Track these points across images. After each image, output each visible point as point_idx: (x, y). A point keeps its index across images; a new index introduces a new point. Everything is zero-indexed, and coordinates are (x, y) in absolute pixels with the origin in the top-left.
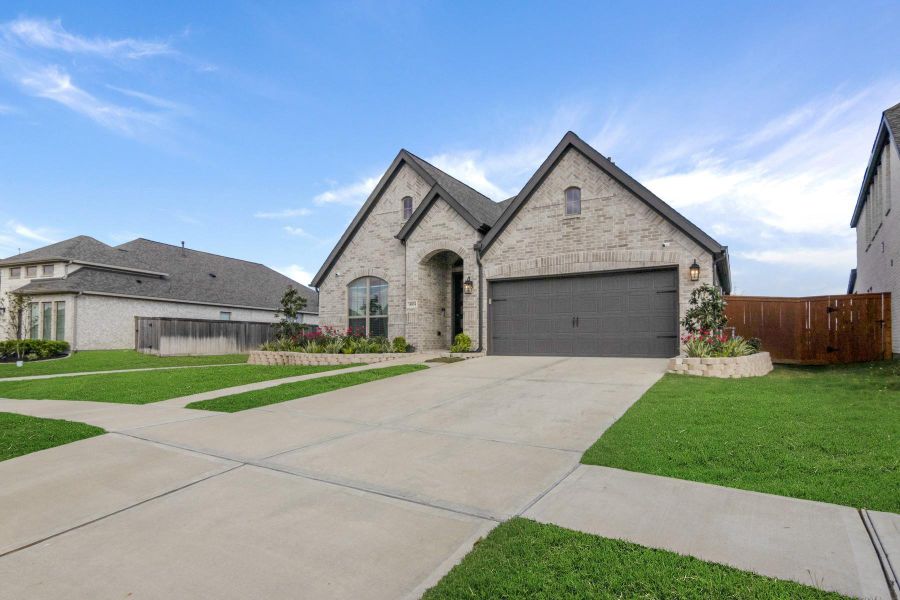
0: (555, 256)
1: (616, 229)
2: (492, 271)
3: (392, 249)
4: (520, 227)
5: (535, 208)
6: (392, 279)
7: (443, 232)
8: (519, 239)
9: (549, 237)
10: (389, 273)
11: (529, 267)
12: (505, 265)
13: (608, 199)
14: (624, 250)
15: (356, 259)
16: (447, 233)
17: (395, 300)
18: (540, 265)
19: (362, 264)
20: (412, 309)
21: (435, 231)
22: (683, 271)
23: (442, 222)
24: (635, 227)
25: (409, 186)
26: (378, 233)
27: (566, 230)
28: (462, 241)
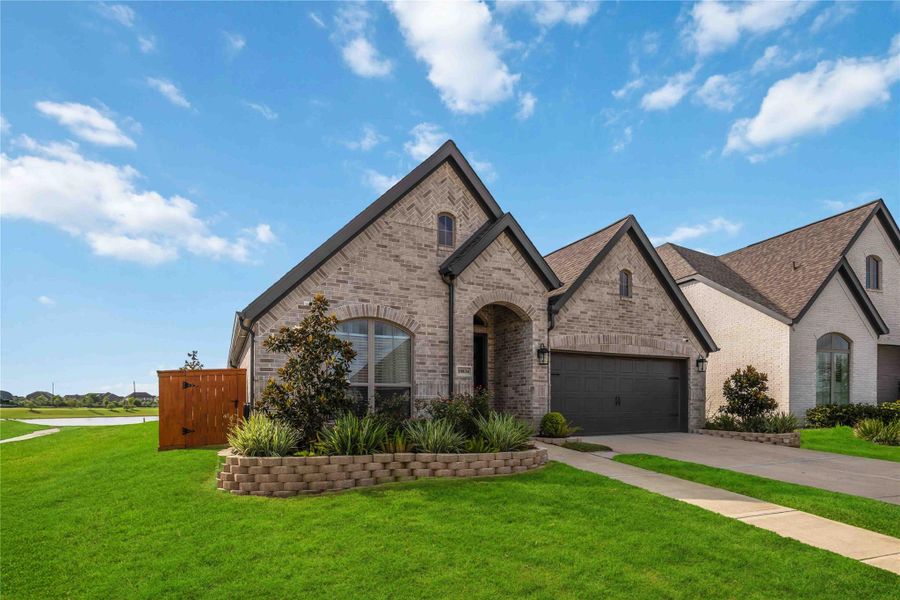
0: (613, 334)
1: (656, 318)
2: (558, 341)
3: (422, 283)
4: (584, 297)
5: (597, 281)
6: (422, 329)
7: (507, 280)
8: (582, 310)
9: (609, 314)
10: (416, 318)
11: (592, 342)
12: (571, 336)
13: (650, 290)
14: (660, 340)
15: (350, 286)
16: (513, 283)
17: (429, 362)
18: (602, 340)
19: (366, 297)
20: (465, 379)
21: (496, 275)
22: (692, 364)
23: (506, 266)
24: (667, 321)
25: (451, 199)
26: (397, 253)
27: (622, 311)
28: (530, 298)
